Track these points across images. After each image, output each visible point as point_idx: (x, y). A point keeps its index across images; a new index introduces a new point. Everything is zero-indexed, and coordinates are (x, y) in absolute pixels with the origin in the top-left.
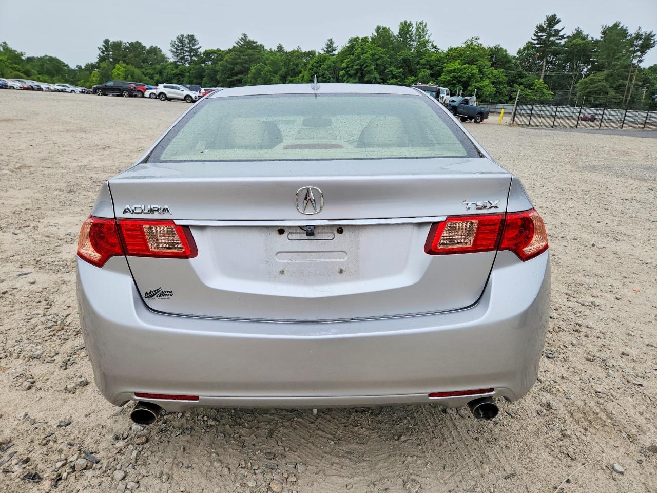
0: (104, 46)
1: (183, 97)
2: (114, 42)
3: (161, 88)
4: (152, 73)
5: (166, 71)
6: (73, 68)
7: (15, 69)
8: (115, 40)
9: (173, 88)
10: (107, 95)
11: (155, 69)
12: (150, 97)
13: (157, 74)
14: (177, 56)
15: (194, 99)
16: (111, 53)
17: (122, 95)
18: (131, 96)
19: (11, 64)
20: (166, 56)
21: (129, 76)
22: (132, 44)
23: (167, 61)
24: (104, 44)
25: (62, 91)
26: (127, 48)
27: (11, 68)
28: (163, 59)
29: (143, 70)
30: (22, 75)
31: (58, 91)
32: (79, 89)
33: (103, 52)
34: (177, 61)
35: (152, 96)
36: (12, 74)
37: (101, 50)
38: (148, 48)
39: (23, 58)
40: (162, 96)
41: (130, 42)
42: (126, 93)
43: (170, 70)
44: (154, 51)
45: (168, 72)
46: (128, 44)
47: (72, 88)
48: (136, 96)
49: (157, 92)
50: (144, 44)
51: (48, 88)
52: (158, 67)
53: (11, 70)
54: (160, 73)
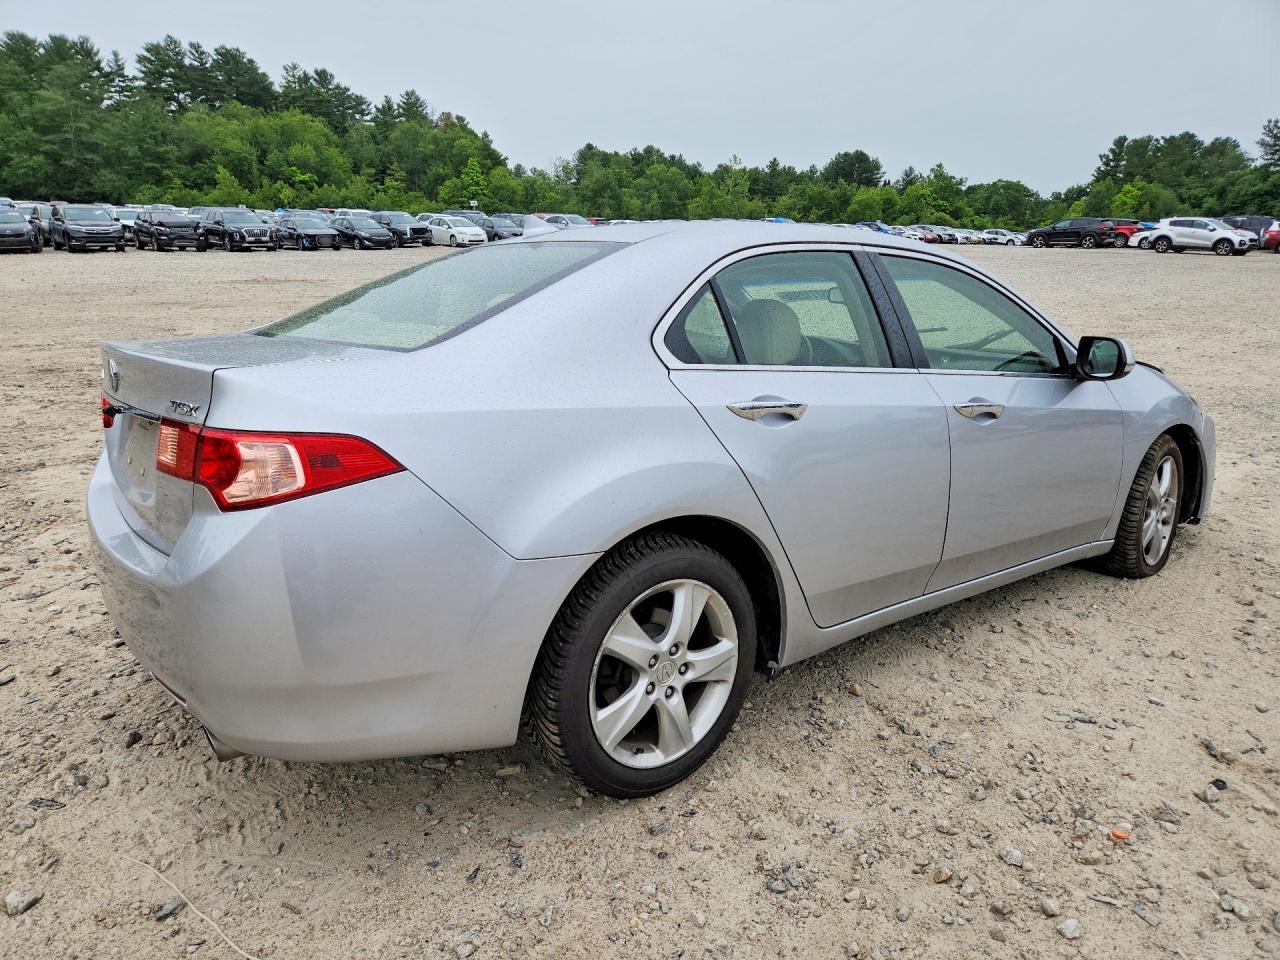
0: (1112, 151)
1: (1209, 244)
2: (1135, 141)
3: (1164, 227)
4: (1201, 195)
5: (1237, 188)
6: (1045, 198)
7: (938, 208)
8: (1138, 136)
9: (1191, 224)
10: (1052, 246)
11: (1211, 185)
12: (1139, 246)
13: (1212, 196)
14: (1273, 154)
15: (1237, 246)
16: (1124, 163)
17: (1080, 245)
18: (1099, 245)
19: (935, 199)
20: (1247, 156)
21: (1146, 206)
22: (1171, 141)
23: (1246, 166)
24: (1114, 147)
25: (991, 242)
26: (1158, 149)
27: (934, 206)
28: (1240, 161)
29: (1182, 190)
30: (947, 217)
31: (984, 242)
32: (1023, 237)
33: (1106, 164)
34: (1271, 164)
35: (1145, 244)
36: (933, 217)
37: (1104, 160)
38: (1207, 141)
39: (964, 188)
40: (1163, 244)
41: (1168, 137)
42: (1088, 241)
43: (1246, 186)
44: (1223, 148)
45: (1241, 190)
46: (1162, 142)
47: (1010, 236)
48: (1111, 245)
49: (1152, 235)
50: (1200, 137)
51: (967, 238)
52: (1220, 181)
53: (933, 210)
54: (1221, 194)
